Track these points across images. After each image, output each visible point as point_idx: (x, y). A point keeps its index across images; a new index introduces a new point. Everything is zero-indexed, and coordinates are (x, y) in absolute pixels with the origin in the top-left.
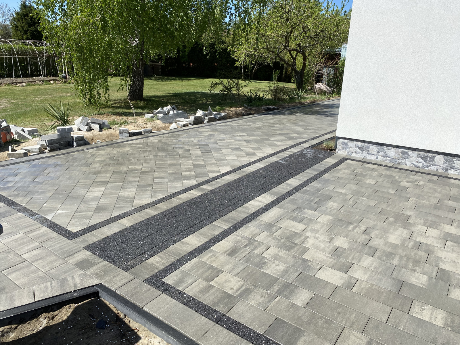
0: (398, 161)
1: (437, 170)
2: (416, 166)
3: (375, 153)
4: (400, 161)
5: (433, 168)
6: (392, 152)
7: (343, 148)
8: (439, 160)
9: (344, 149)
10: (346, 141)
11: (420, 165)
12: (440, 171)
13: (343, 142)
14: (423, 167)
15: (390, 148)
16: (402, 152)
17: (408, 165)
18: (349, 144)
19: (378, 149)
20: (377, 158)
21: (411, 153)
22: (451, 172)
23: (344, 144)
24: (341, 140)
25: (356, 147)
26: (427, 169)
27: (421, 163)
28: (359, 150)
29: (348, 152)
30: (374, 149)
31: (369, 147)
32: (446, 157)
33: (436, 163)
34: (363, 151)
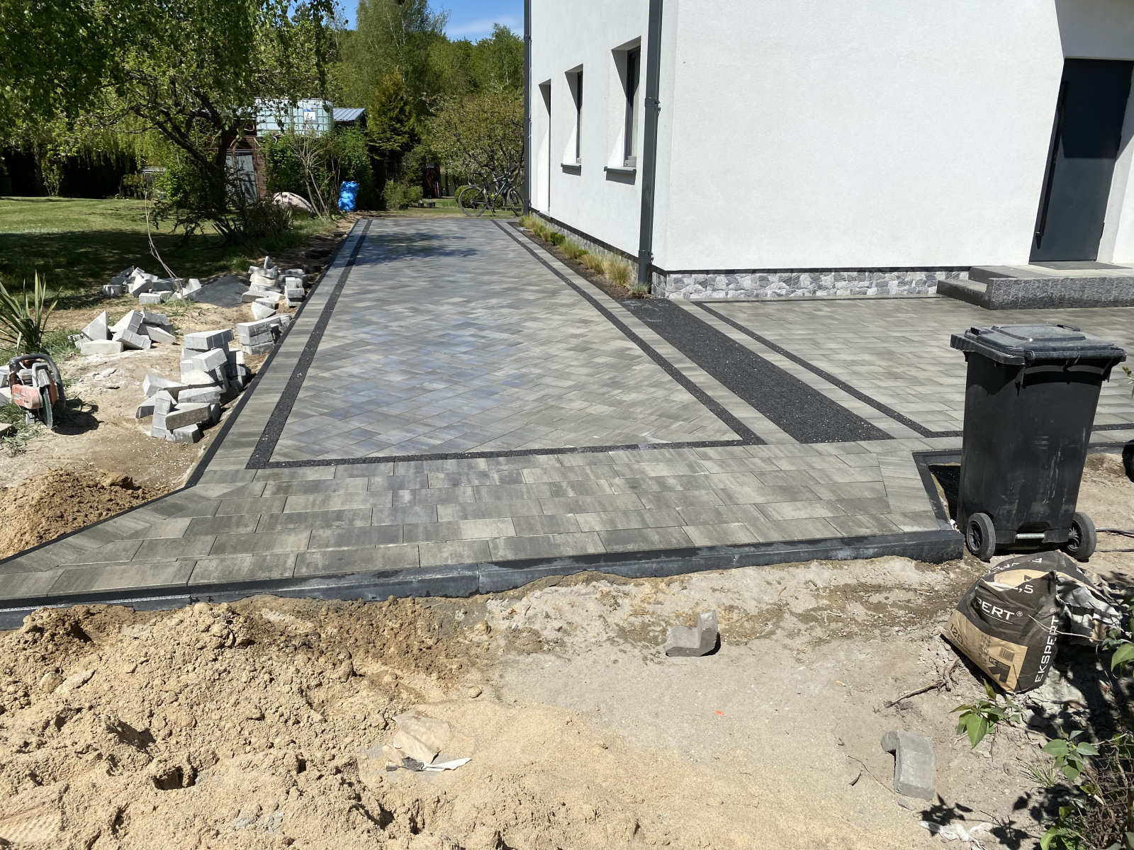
0: (755, 292)
1: (804, 294)
2: (779, 295)
3: (724, 287)
4: (759, 292)
5: (799, 292)
6: (747, 281)
7: (676, 288)
8: (805, 279)
9: (678, 289)
10: (679, 276)
11: (783, 292)
12: (807, 294)
13: (675, 279)
14: (787, 294)
15: (744, 275)
16: (760, 277)
17: (769, 296)
18: (685, 280)
19: (728, 280)
20: (727, 294)
21: (771, 277)
22: (819, 294)
23: (677, 281)
24: (673, 276)
25: (697, 282)
26: (792, 295)
27: (784, 289)
28: (700, 287)
29: (685, 294)
30: (722, 279)
31: (714, 280)
32: (812, 274)
33: (802, 286)
34: (706, 287)
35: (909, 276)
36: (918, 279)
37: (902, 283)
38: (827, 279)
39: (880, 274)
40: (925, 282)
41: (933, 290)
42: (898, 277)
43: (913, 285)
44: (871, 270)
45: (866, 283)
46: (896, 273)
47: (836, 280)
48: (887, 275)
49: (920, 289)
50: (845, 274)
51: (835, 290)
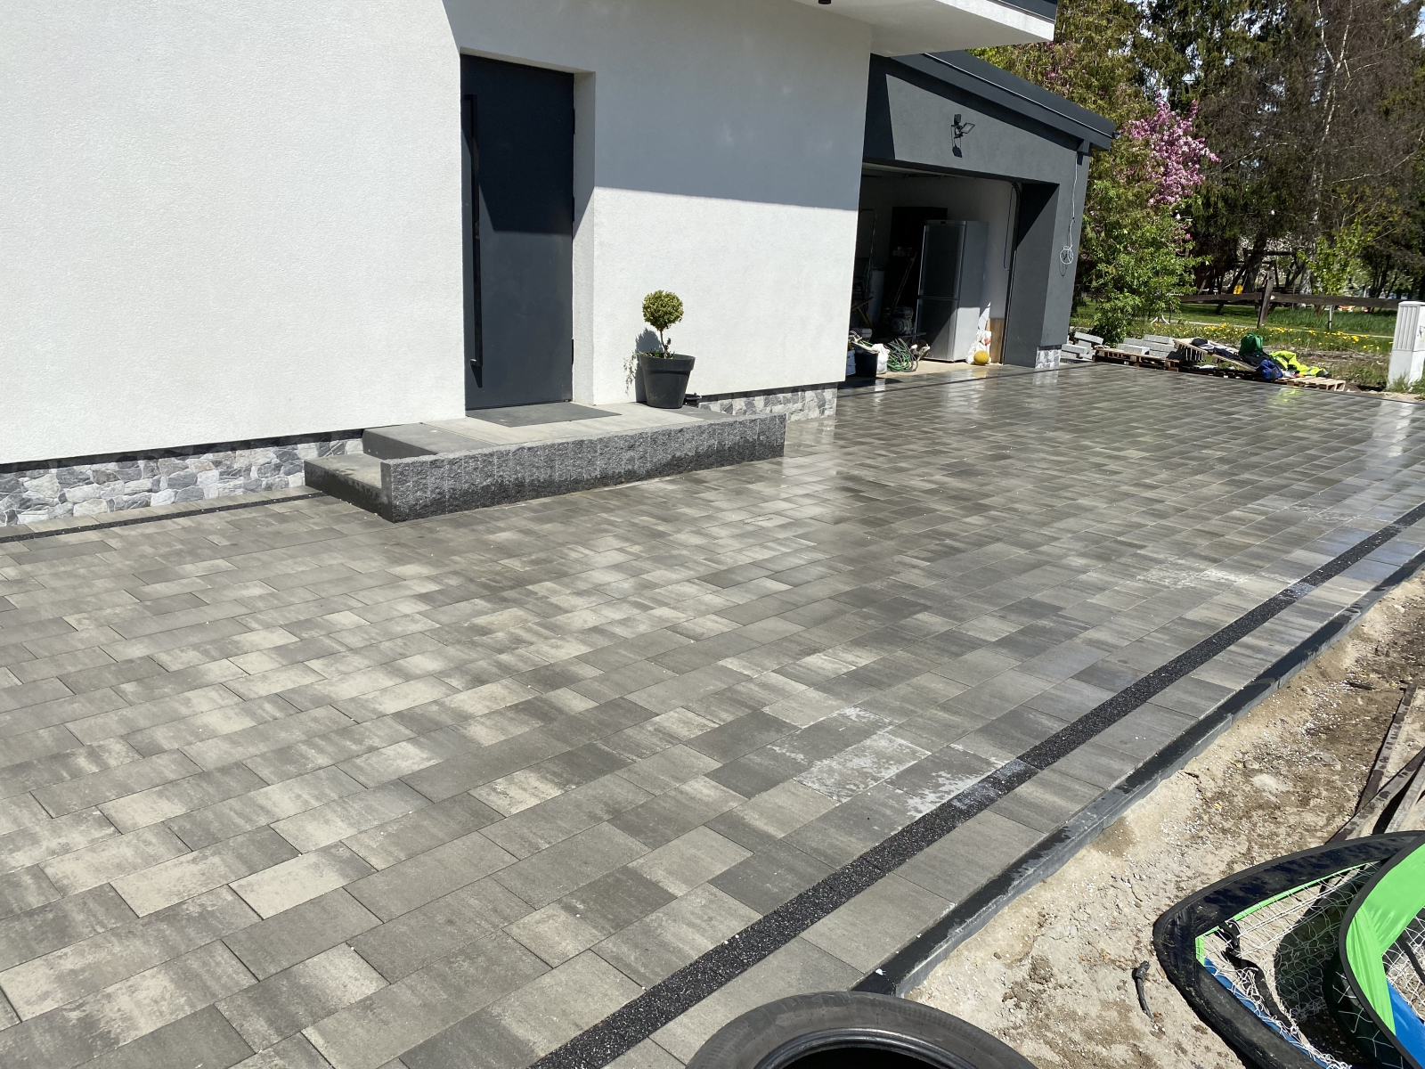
35: (241, 459)
36: (262, 461)
37: (230, 473)
38: (40, 485)
39: (175, 461)
40: (278, 467)
41: (297, 481)
42: (217, 464)
43: (254, 474)
44: (151, 455)
45: (146, 483)
46: (210, 456)
47: (64, 483)
48: (191, 461)
49: (270, 480)
50: (87, 469)
51: (69, 506)
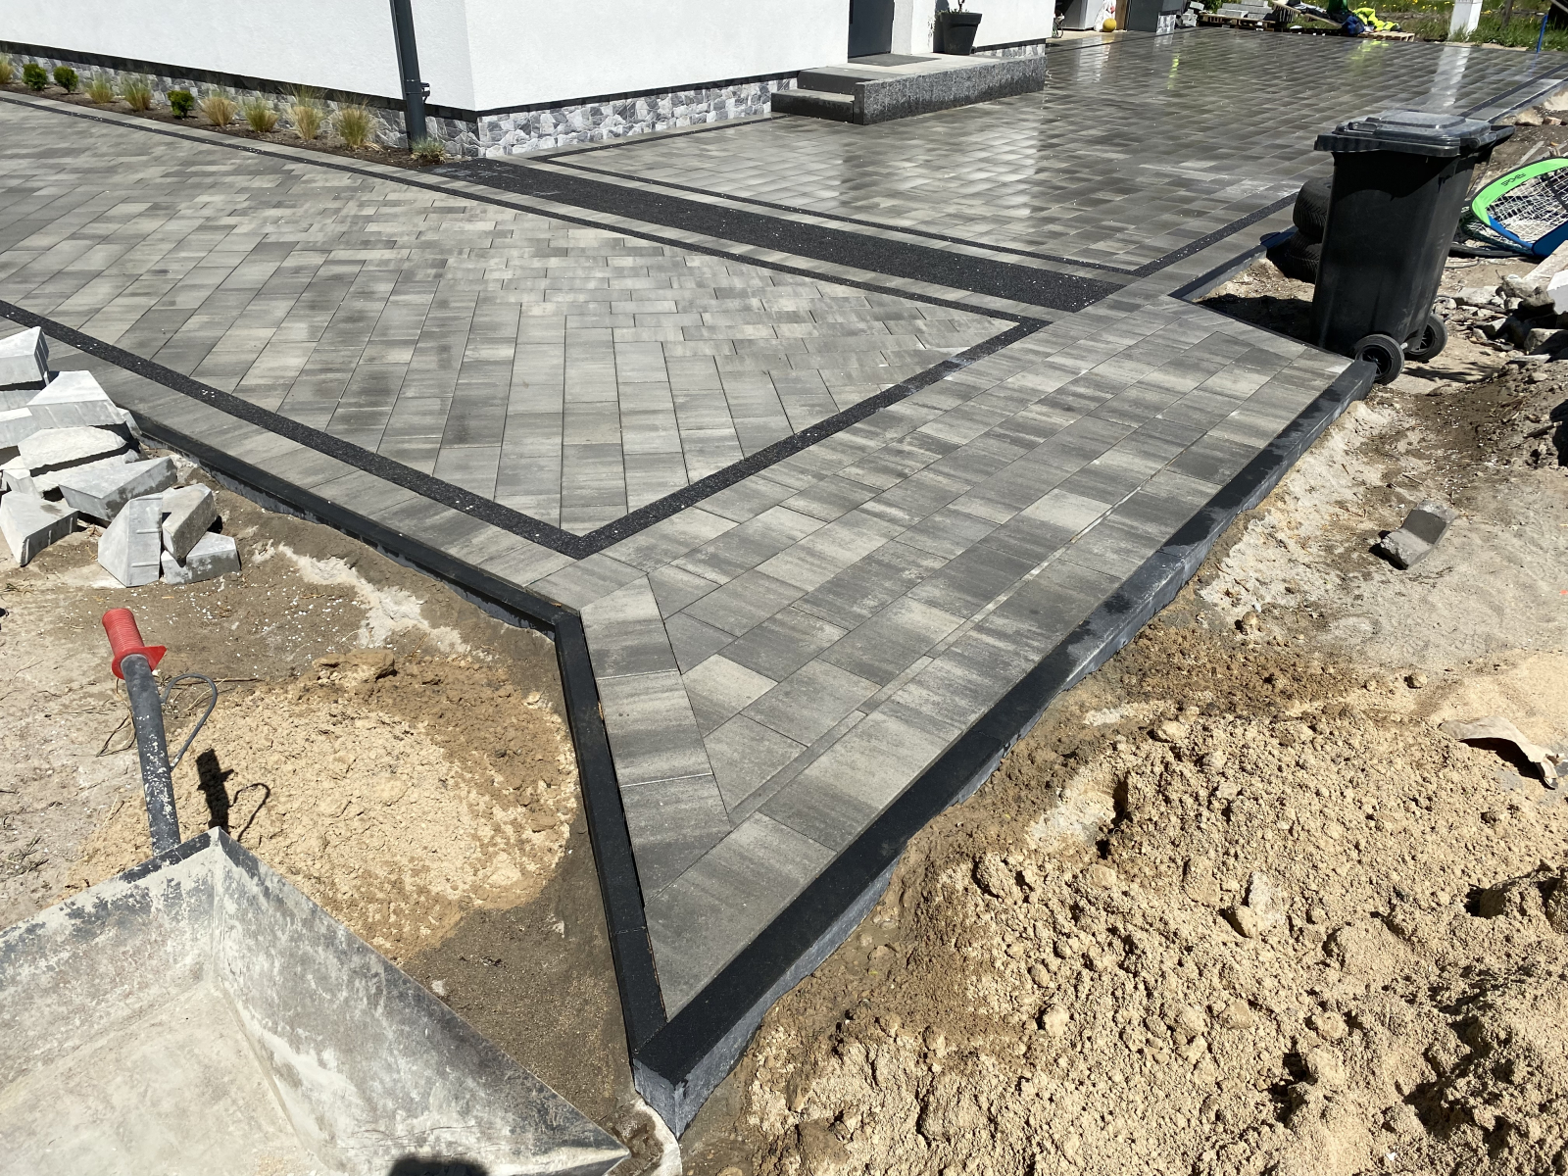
0: (589, 134)
1: (643, 129)
2: (617, 135)
3: (551, 130)
4: (593, 133)
5: (637, 128)
6: (577, 118)
8: (642, 107)
9: (495, 140)
10: (494, 118)
11: (620, 130)
13: (490, 124)
14: (625, 133)
15: (573, 108)
16: (592, 109)
17: (605, 138)
18: (502, 124)
19: (554, 117)
20: (556, 140)
21: (603, 108)
23: (493, 127)
24: (486, 119)
25: (517, 126)
26: (632, 133)
27: (621, 126)
28: (522, 134)
29: (505, 147)
30: (547, 117)
31: (537, 120)
32: (648, 99)
33: (639, 116)
34: (529, 134)
35: (744, 90)
36: (753, 93)
37: (740, 101)
38: (664, 104)
39: (717, 90)
40: (759, 98)
41: (767, 107)
42: (735, 94)
43: (749, 102)
44: (708, 86)
45: (703, 106)
46: (731, 88)
47: (674, 105)
48: (724, 91)
49: (756, 106)
